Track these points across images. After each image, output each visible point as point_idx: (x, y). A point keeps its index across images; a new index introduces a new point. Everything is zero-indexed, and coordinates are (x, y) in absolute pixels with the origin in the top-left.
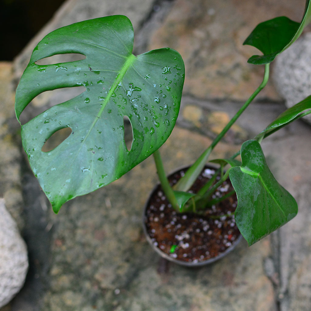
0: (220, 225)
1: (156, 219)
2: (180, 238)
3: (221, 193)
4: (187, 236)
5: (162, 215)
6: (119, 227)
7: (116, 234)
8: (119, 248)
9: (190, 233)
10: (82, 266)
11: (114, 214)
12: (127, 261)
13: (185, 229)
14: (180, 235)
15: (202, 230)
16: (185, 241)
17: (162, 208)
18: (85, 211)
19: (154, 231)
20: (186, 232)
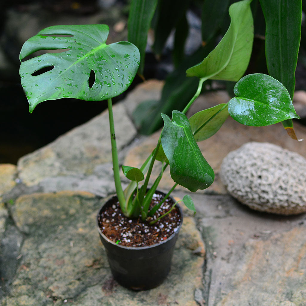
0: (158, 230)
1: (108, 221)
2: (125, 236)
3: (162, 209)
4: (130, 235)
5: (113, 220)
6: (77, 258)
7: (73, 262)
8: (73, 271)
9: (133, 233)
10: (40, 281)
11: (74, 250)
12: (79, 279)
13: (129, 230)
14: (124, 233)
15: (143, 233)
16: (128, 238)
17: (113, 215)
18: (51, 248)
19: (104, 228)
20: (129, 232)
